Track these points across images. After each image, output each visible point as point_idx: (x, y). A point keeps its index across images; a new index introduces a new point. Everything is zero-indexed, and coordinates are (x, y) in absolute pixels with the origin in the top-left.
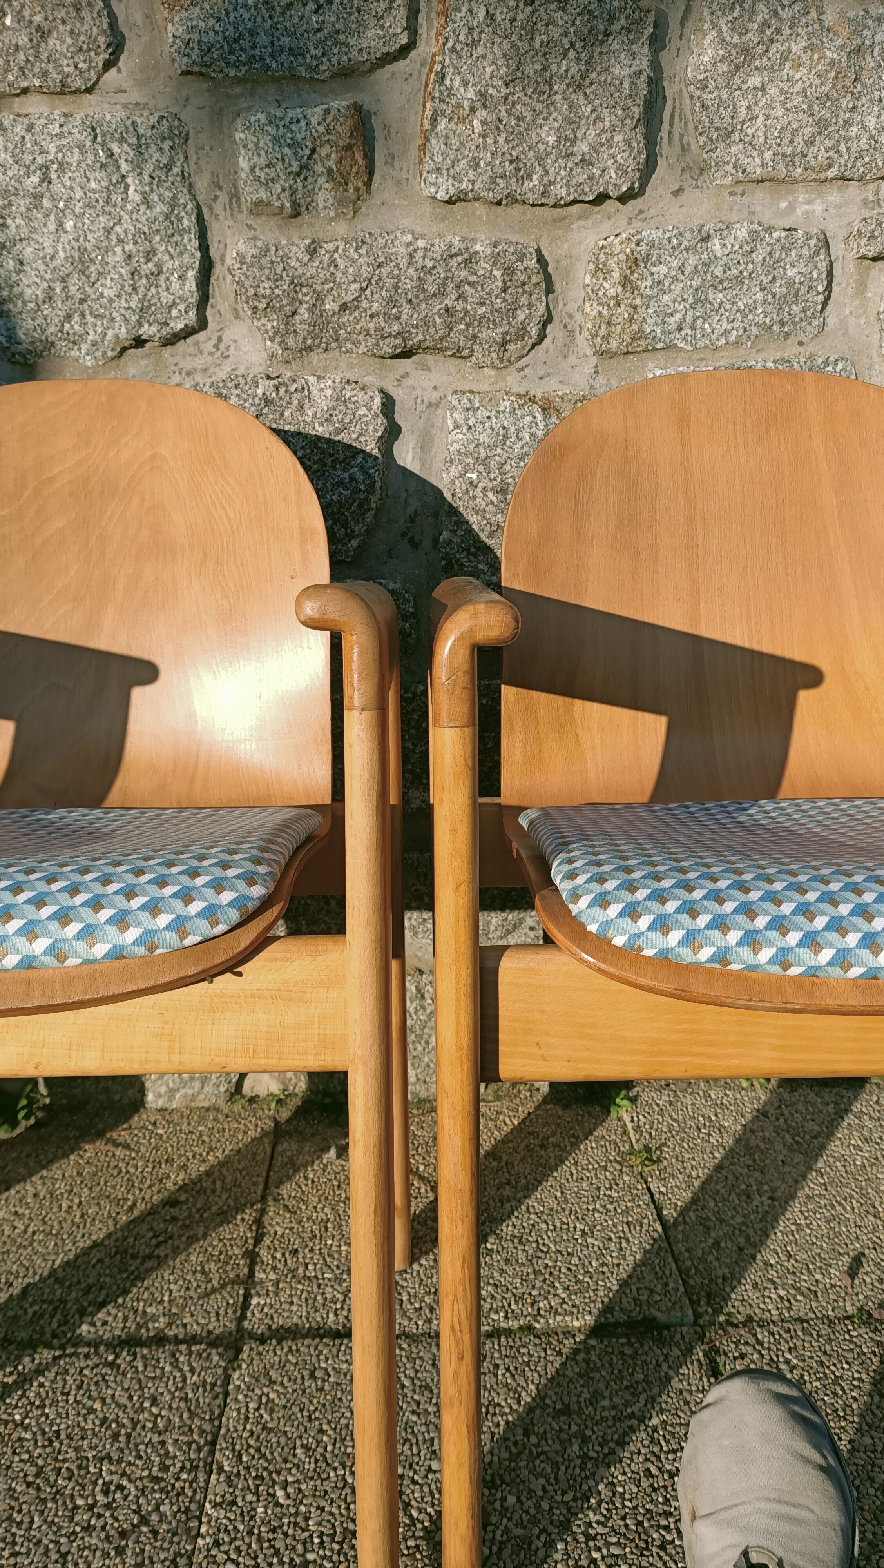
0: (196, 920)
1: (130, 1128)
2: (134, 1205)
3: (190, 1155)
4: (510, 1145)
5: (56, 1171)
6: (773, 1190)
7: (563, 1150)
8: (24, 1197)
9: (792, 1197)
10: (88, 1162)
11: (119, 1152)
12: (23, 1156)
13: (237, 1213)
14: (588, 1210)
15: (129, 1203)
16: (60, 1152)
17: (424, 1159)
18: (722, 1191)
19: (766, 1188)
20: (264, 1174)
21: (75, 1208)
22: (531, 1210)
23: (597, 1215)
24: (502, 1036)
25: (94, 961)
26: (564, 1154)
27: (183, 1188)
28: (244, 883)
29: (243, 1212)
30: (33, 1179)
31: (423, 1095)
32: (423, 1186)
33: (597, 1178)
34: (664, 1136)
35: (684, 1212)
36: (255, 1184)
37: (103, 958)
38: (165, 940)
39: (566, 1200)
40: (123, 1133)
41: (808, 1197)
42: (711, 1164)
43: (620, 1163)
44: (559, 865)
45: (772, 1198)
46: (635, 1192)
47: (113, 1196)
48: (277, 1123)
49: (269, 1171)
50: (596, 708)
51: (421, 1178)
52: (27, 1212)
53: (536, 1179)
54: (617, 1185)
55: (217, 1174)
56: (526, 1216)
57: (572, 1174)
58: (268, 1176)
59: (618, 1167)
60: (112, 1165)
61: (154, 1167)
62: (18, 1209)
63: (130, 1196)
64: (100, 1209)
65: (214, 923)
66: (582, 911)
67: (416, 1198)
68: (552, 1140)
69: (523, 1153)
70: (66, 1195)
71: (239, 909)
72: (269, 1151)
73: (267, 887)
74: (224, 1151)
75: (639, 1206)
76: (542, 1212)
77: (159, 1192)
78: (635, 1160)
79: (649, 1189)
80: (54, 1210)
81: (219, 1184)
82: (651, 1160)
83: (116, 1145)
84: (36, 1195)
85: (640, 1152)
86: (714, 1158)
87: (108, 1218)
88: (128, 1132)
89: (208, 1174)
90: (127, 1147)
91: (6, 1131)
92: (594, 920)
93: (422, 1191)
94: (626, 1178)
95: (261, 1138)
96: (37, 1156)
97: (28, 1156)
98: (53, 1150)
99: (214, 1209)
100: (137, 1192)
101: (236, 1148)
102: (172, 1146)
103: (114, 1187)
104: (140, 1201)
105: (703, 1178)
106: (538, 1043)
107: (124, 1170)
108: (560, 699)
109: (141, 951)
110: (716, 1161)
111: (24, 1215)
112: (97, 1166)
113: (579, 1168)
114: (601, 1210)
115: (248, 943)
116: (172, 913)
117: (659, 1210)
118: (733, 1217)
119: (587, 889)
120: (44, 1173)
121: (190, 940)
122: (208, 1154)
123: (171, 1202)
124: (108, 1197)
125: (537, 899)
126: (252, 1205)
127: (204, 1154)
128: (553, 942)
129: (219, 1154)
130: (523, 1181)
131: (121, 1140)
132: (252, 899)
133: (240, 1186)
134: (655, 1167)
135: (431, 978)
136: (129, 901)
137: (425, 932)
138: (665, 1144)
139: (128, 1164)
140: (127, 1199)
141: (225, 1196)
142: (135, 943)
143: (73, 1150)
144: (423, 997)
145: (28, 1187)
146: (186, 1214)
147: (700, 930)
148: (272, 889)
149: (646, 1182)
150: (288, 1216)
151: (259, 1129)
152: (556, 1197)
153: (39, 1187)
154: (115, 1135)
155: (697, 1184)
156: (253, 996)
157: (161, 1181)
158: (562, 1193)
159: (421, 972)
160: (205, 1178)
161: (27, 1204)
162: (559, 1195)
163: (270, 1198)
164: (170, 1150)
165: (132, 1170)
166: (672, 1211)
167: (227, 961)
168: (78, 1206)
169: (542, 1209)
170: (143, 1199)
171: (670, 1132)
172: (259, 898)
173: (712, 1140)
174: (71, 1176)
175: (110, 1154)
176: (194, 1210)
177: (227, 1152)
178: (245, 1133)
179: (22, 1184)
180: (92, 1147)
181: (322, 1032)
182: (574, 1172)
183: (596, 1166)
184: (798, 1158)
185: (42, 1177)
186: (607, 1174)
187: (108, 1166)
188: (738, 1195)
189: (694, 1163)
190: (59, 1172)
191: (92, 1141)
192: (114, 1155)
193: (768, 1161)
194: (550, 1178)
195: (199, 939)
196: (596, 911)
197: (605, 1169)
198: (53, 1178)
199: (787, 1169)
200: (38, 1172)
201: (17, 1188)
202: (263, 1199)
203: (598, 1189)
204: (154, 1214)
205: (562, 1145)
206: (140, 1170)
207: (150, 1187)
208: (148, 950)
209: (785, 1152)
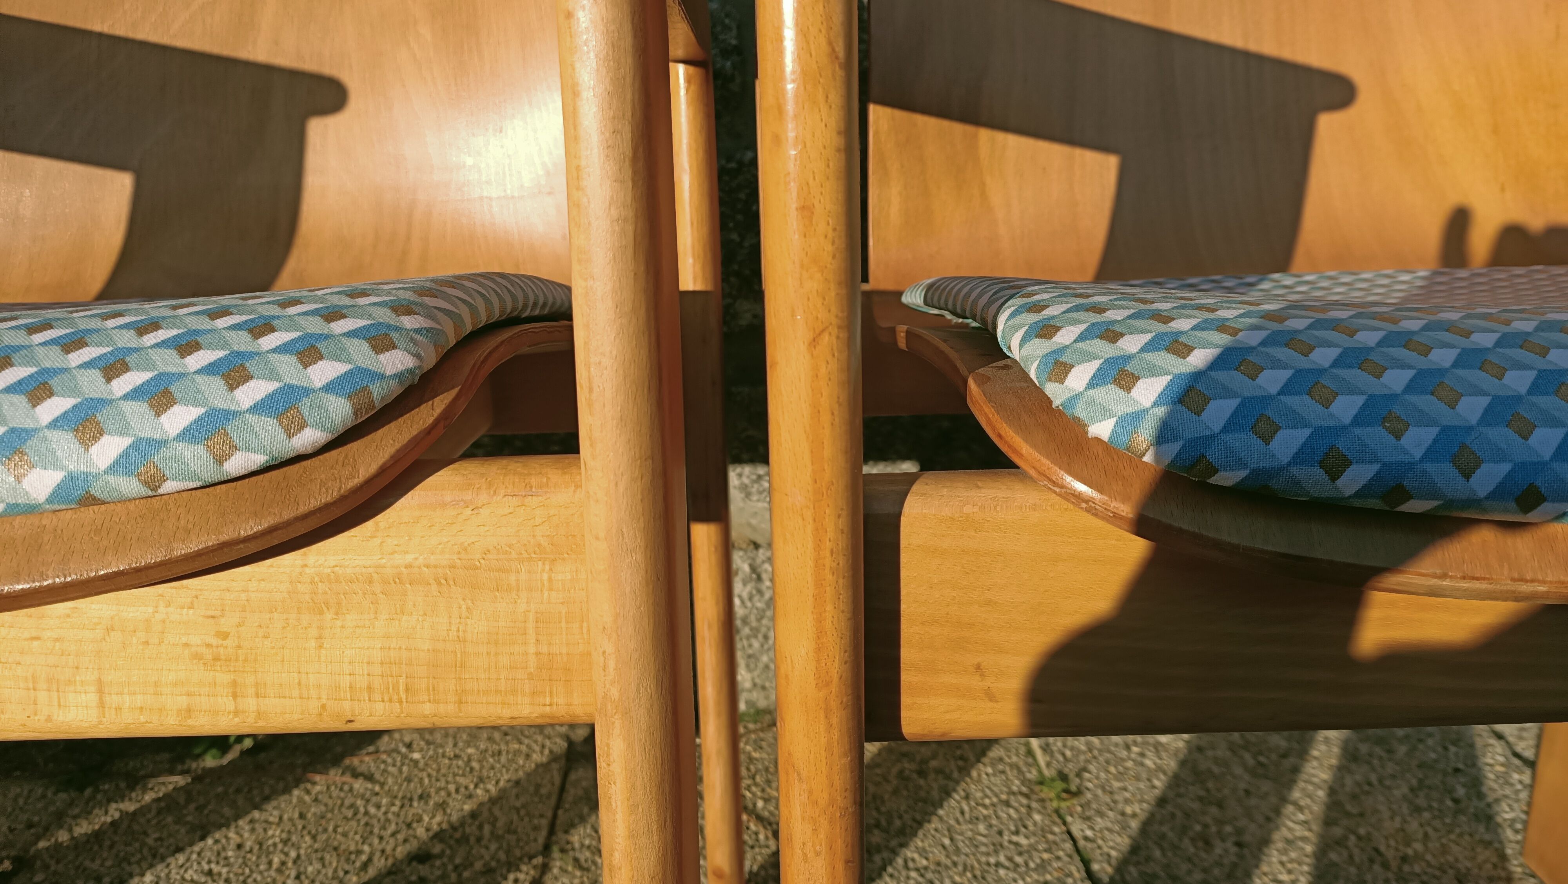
0: (252, 419)
1: (377, 752)
2: (370, 860)
3: (452, 788)
4: (878, 771)
5: (271, 812)
6: (1239, 832)
7: (948, 777)
8: (224, 849)
9: (1266, 841)
10: (316, 800)
11: (359, 785)
12: (231, 791)
13: (509, 871)
14: (988, 864)
15: (364, 858)
16: (281, 785)
17: (763, 791)
18: (1171, 835)
19: (1228, 829)
20: (550, 814)
21: (290, 864)
22: (911, 864)
23: (1002, 872)
24: (906, 654)
25: (32, 509)
26: (951, 784)
27: (439, 836)
28: (365, 346)
29: (518, 870)
30: (241, 823)
31: (762, 704)
32: (761, 829)
33: (998, 817)
34: (1082, 758)
35: (1122, 866)
36: (536, 828)
37: (49, 501)
38: (178, 459)
39: (958, 851)
40: (367, 759)
41: (1288, 842)
42: (1152, 796)
43: (1026, 796)
44: (1013, 315)
45: (1239, 844)
46: (1050, 837)
47: (343, 847)
48: (571, 743)
49: (557, 807)
50: (1013, 142)
51: (760, 819)
52: (224, 870)
53: (914, 820)
54: (1025, 827)
55: (486, 814)
56: (904, 873)
57: (962, 813)
58: (555, 816)
59: (1024, 801)
60: (347, 802)
61: (402, 806)
62: (213, 866)
63: (366, 848)
64: (324, 866)
65: (294, 425)
66: (1077, 397)
67: (752, 847)
68: (934, 764)
69: (895, 782)
70: (280, 846)
71: (349, 397)
72: (557, 780)
73: (417, 356)
74: (497, 782)
75: (1058, 858)
76: (926, 868)
77: (405, 841)
78: (1047, 793)
79: (1069, 833)
80: (262, 867)
81: (487, 828)
82: (1067, 791)
83: (356, 775)
84: (239, 846)
85: (1053, 780)
86: (1154, 787)
87: (333, 878)
88: (374, 757)
89: (474, 815)
90: (369, 778)
91: (214, 757)
92: (1106, 413)
93: (761, 837)
94: (1037, 817)
95: (549, 763)
96: (249, 791)
97: (238, 791)
98: (272, 782)
99: (478, 865)
100: (376, 841)
101: (514, 778)
102: (429, 776)
103: (345, 835)
104: (378, 854)
105: (1143, 816)
106: (978, 667)
107: (362, 810)
108: (958, 128)
109: (130, 486)
110: (1157, 792)
111: (220, 874)
112: (326, 805)
113: (973, 803)
114: (1007, 863)
115: (373, 468)
116: (196, 403)
117: (1086, 863)
118: (1189, 872)
119: (1082, 352)
120: (256, 814)
121: (237, 464)
122: (476, 786)
123: (421, 857)
124: (336, 849)
125: (972, 384)
126: (531, 858)
127: (472, 786)
128: (1011, 465)
129: (491, 787)
130: (898, 823)
131: (363, 768)
132: (382, 377)
133: (515, 832)
134: (1075, 801)
135: (768, 554)
136: (109, 380)
137: (760, 493)
138: (1085, 769)
139: (368, 801)
140: (359, 852)
141: (493, 847)
142: (112, 469)
143: (297, 783)
144: (759, 579)
145: (232, 835)
146: (438, 873)
147: (1344, 427)
148: (431, 360)
149: (1065, 823)
150: (578, 873)
151: (546, 752)
152: (944, 847)
153: (246, 835)
154: (356, 761)
155: (1134, 824)
156: (399, 579)
157: (409, 826)
158: (952, 839)
159: (757, 546)
160: (469, 821)
161: (226, 858)
162: (947, 842)
163: (555, 849)
164: (426, 781)
165: (372, 810)
166: (1106, 866)
167: (327, 506)
168: (295, 862)
169: (925, 862)
170: (383, 851)
171: (1090, 750)
172: (399, 376)
173: (1148, 762)
174: (291, 819)
175: (346, 788)
176: (450, 867)
177: (502, 784)
178: (528, 756)
179: (224, 829)
180: (324, 777)
181: (544, 649)
182: (966, 808)
183: (995, 800)
184: (1266, 786)
185: (252, 821)
186: (1012, 811)
187: (342, 805)
188: (1193, 840)
189: (1127, 795)
190: (276, 813)
191: (324, 772)
192: (351, 790)
193: (1226, 791)
194: (935, 819)
195: (258, 460)
196: (1109, 394)
197: (1007, 804)
198: (266, 822)
199: (1253, 801)
200: (247, 813)
201: (217, 835)
202: (547, 849)
203: (1000, 833)
204: (395, 873)
205: (947, 771)
206: (383, 809)
207: (393, 834)
208: (146, 483)
209: (1247, 777)
